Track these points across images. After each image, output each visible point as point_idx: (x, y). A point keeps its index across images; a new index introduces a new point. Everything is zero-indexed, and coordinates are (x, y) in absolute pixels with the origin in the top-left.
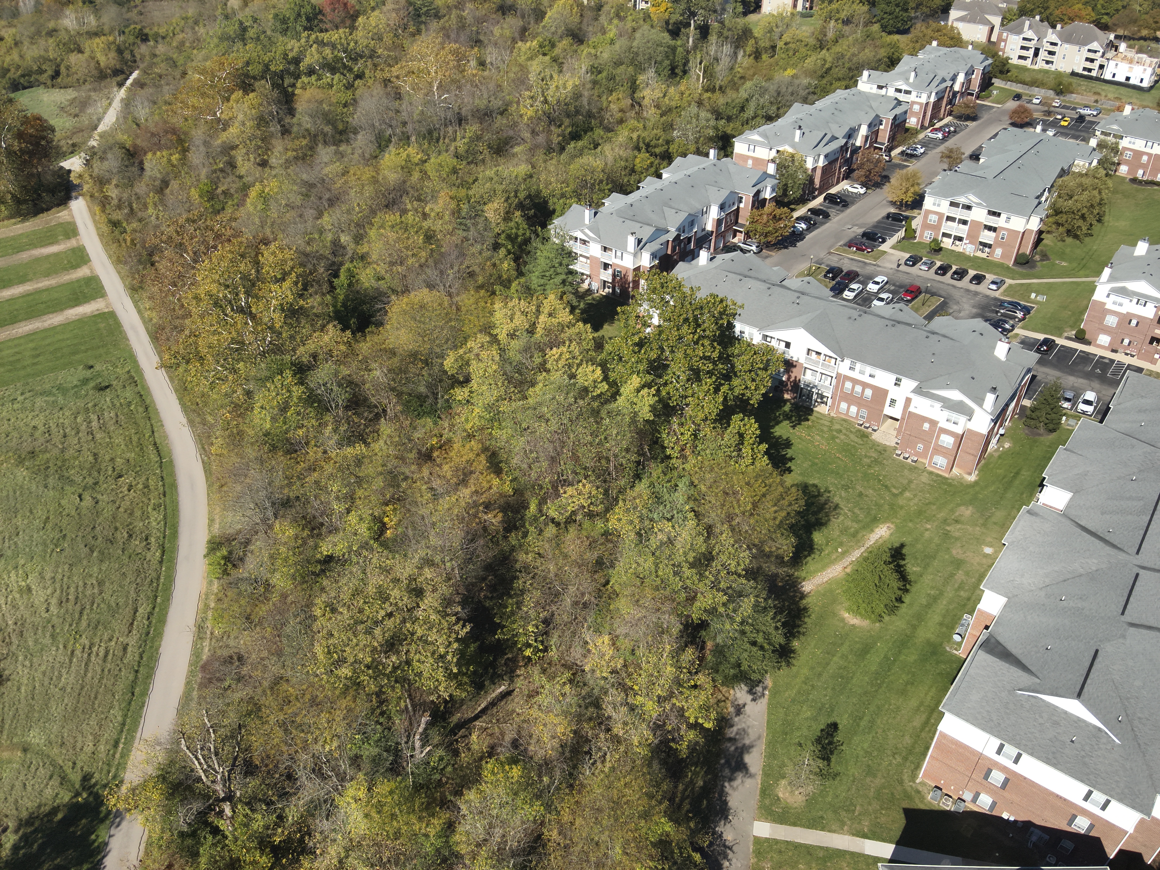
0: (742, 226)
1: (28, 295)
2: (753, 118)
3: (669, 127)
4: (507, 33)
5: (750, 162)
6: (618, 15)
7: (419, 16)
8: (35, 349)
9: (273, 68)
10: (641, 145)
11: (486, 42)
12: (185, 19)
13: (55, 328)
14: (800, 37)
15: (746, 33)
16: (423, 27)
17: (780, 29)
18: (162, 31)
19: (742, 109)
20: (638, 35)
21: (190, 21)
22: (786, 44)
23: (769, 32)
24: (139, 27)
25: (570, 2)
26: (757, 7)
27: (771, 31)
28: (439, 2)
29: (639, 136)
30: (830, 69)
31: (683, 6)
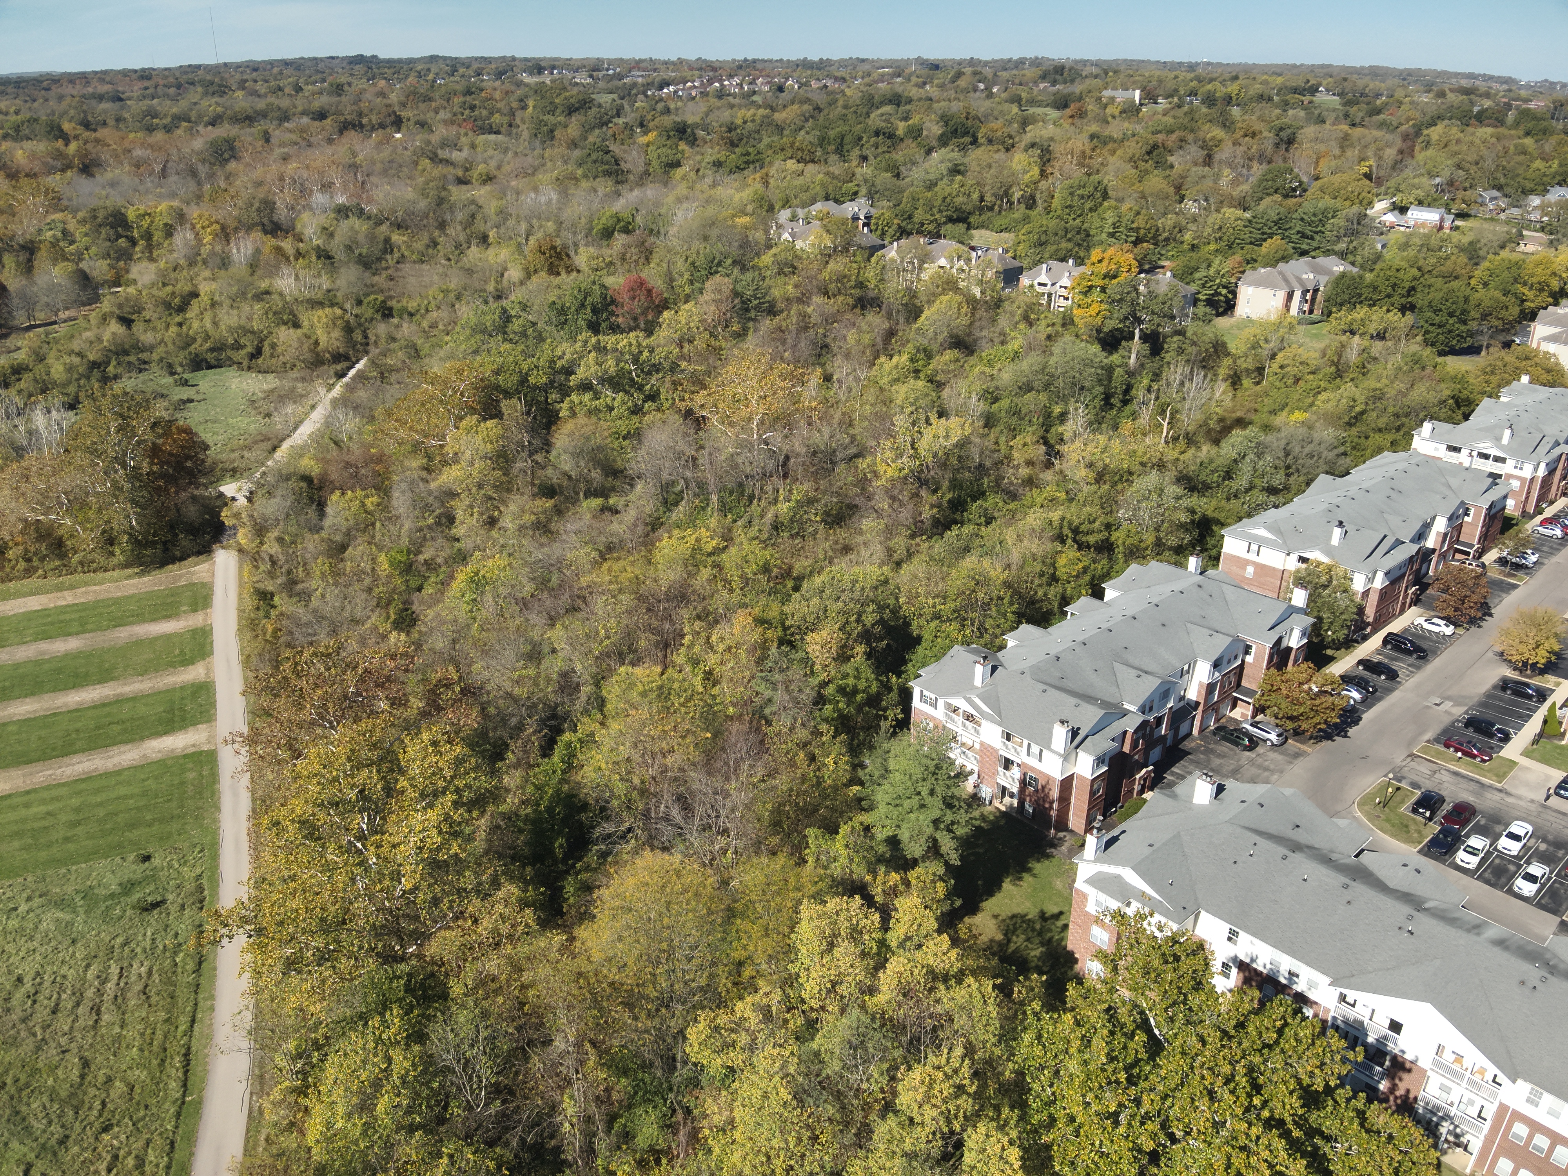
0: (1250, 693)
1: (104, 705)
2: (1247, 491)
3: (1109, 504)
4: (866, 339)
5: (1250, 570)
6: (1026, 318)
7: (747, 310)
8: (77, 810)
9: (532, 379)
10: (1066, 531)
11: (835, 350)
12: (446, 292)
13: (119, 773)
14: (1304, 357)
15: (1218, 348)
16: (751, 324)
17: (1272, 345)
18: (412, 305)
19: (1228, 475)
20: (1057, 349)
21: (452, 295)
22: (1282, 367)
23: (1253, 348)
24: (381, 298)
25: (959, 298)
26: (1229, 307)
27: (1255, 346)
28: (776, 293)
29: (1063, 519)
30: (1362, 413)
31: (1125, 309)
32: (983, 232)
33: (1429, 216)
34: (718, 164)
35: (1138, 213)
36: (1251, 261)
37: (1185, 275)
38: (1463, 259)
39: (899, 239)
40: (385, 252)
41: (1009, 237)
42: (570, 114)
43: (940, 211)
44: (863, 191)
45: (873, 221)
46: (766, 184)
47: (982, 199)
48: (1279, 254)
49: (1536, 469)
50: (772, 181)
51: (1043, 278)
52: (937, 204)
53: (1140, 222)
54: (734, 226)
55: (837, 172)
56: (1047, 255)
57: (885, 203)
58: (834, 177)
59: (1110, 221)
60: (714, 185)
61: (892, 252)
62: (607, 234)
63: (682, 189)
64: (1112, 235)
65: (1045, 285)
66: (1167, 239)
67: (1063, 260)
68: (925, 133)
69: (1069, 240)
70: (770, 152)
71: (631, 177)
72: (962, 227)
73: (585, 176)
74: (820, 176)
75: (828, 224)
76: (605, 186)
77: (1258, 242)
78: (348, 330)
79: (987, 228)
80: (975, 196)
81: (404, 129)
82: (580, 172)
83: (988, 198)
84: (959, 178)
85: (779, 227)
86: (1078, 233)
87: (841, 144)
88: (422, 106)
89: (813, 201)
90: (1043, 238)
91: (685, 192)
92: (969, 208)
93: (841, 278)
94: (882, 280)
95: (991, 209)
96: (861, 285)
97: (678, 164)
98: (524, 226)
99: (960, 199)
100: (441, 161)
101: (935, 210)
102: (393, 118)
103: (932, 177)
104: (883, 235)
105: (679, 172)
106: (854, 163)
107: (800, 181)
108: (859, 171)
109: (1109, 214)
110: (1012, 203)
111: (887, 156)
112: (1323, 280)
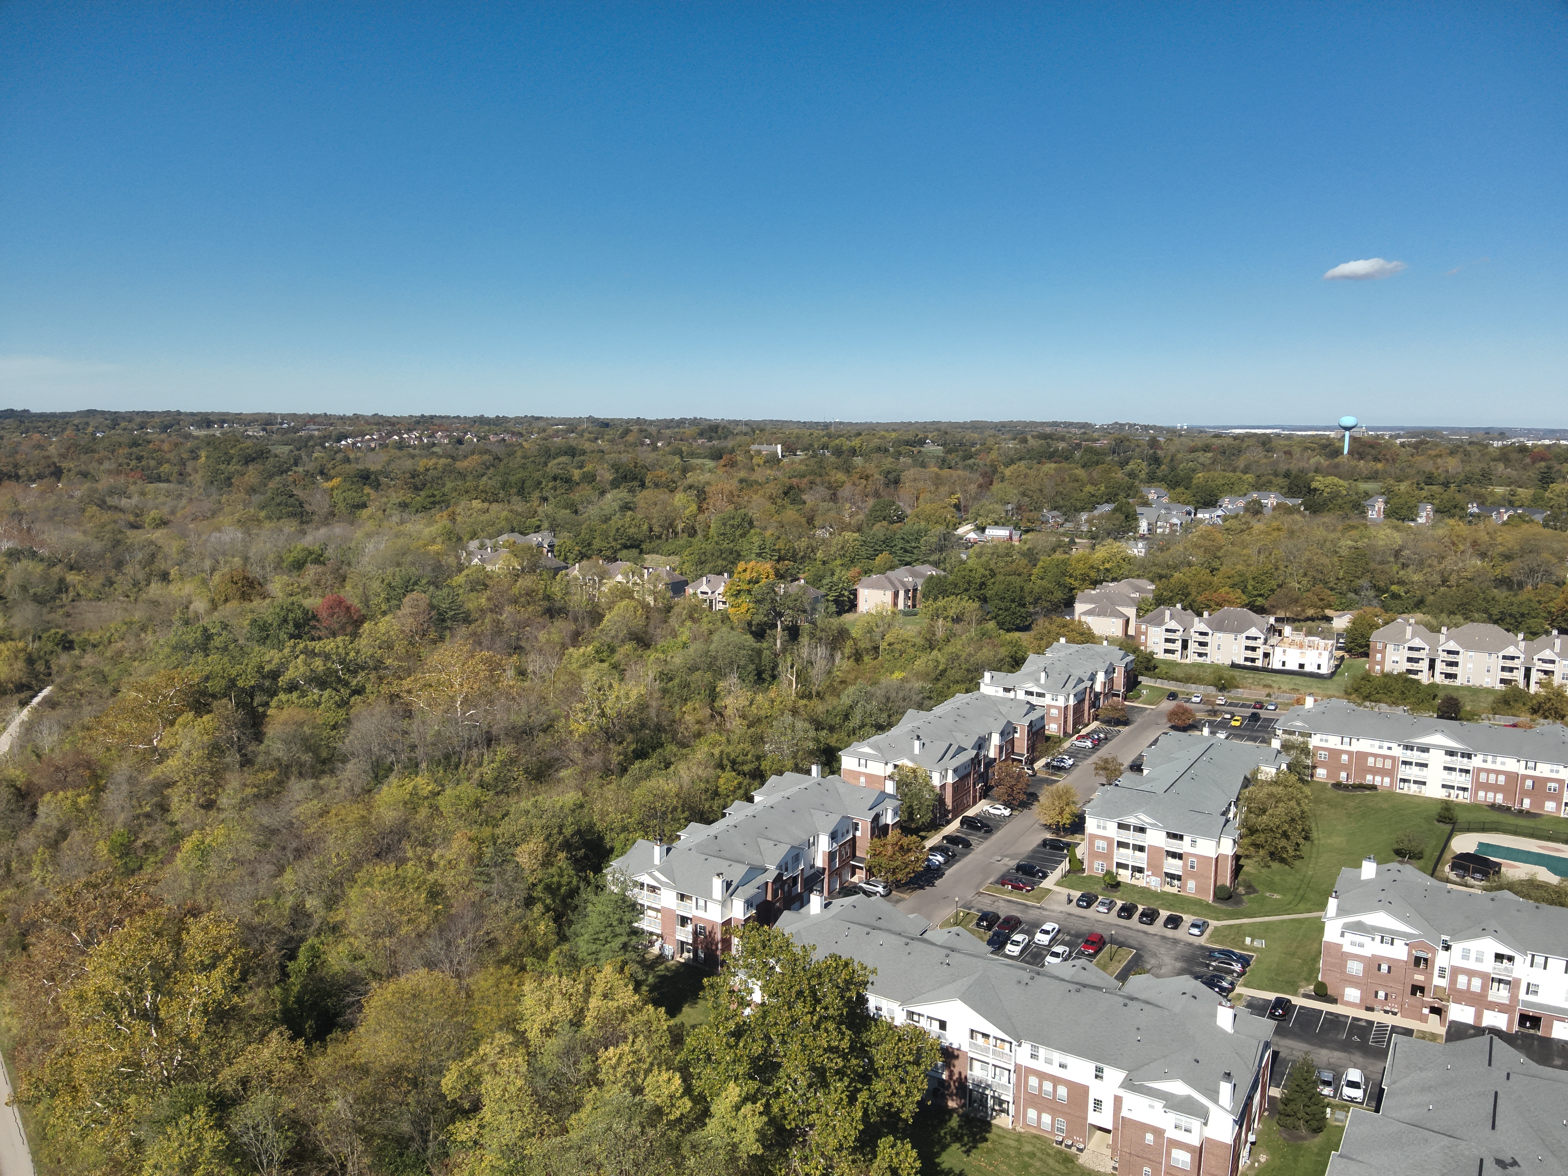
0: (862, 860)
2: (860, 728)
3: (759, 740)
4: (556, 637)
5: (862, 779)
6: (691, 617)
7: (443, 620)
9: (241, 684)
10: (725, 762)
11: (528, 648)
12: (129, 624)
14: (905, 637)
15: (843, 634)
16: (447, 633)
17: (881, 629)
18: (94, 638)
19: (847, 717)
20: (715, 637)
22: (889, 645)
23: (869, 632)
24: (61, 631)
25: (634, 603)
26: (853, 606)
27: (871, 631)
28: (470, 606)
29: (722, 752)
30: (945, 670)
31: (767, 606)
32: (654, 556)
33: (1002, 533)
34: (404, 506)
35: (779, 538)
36: (867, 572)
37: (816, 581)
38: (1024, 561)
39: (580, 561)
40: (60, 591)
41: (676, 559)
42: (246, 463)
43: (615, 540)
44: (546, 525)
45: (556, 549)
46: (453, 520)
47: (651, 530)
48: (888, 565)
49: (1067, 700)
50: (459, 518)
51: (704, 588)
52: (612, 534)
53: (780, 545)
54: (426, 553)
55: (520, 510)
56: (707, 570)
57: (566, 534)
58: (518, 514)
59: (757, 544)
60: (402, 522)
61: (575, 571)
62: (299, 565)
63: (370, 526)
64: (759, 555)
65: (706, 593)
66: (802, 557)
67: (720, 573)
68: (598, 478)
69: (724, 559)
70: (454, 494)
71: (316, 518)
72: (635, 552)
73: (269, 518)
74: (505, 513)
75: (515, 551)
76: (290, 527)
77: (872, 558)
78: (30, 661)
79: (657, 553)
80: (645, 527)
81: (64, 479)
82: (263, 514)
83: (657, 529)
84: (630, 513)
85: (469, 554)
86: (731, 553)
87: (523, 488)
88: (84, 457)
89: (500, 533)
90: (703, 558)
91: (373, 528)
92: (640, 537)
93: (530, 593)
94: (567, 593)
95: (659, 537)
96: (548, 598)
97: (364, 506)
98: (208, 564)
99: (632, 530)
100: (110, 508)
101: (611, 539)
102: (52, 469)
103: (606, 512)
104: (565, 559)
105: (365, 513)
106: (536, 503)
107: (486, 517)
108: (540, 510)
109: (755, 539)
110: (676, 534)
111: (565, 496)
112: (920, 582)
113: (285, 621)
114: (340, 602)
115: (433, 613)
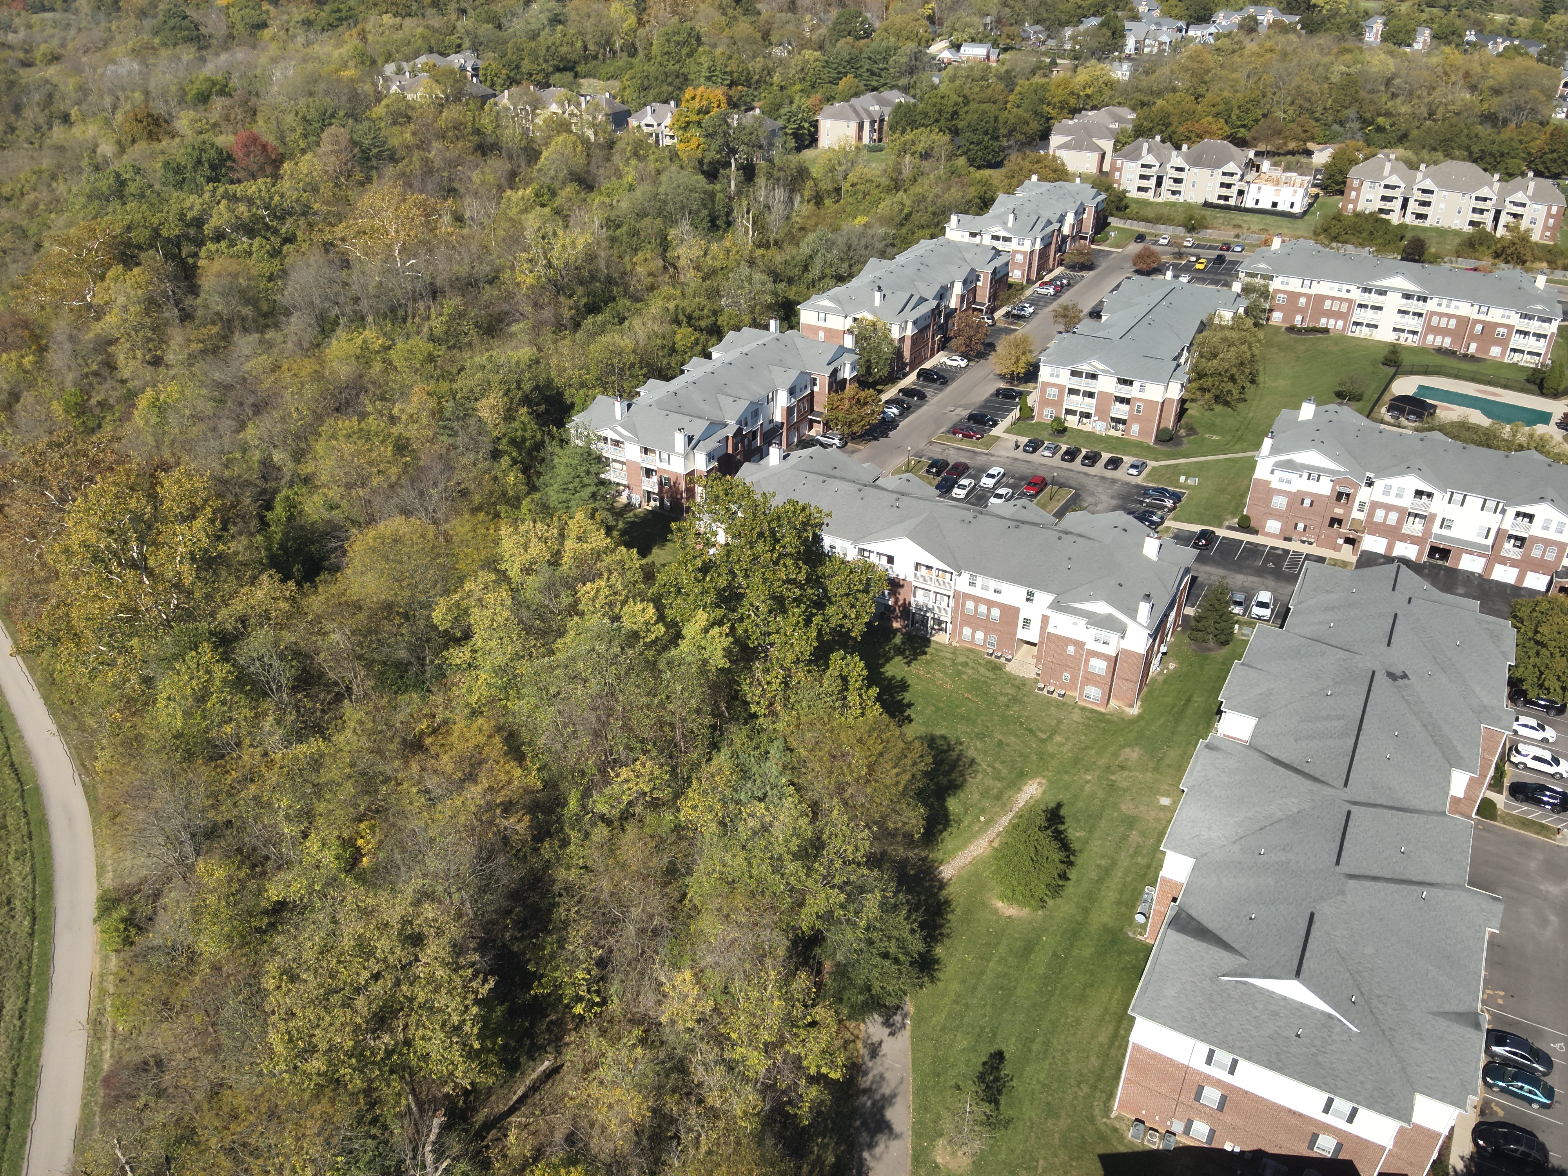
0: (819, 414)
2: (820, 279)
3: (715, 294)
4: (491, 178)
5: (822, 334)
6: (636, 154)
7: (368, 159)
9: (165, 233)
10: (681, 317)
11: (463, 190)
12: (38, 173)
14: (869, 176)
15: (802, 173)
16: (374, 173)
17: (844, 167)
19: (806, 268)
20: (664, 178)
21: (45, 176)
22: (852, 185)
23: (830, 171)
25: (573, 138)
26: (813, 140)
27: (832, 170)
28: (394, 142)
29: (677, 307)
30: (910, 214)
31: (720, 141)
32: (592, 81)
33: (979, 51)
34: (308, 23)
35: (730, 58)
36: (830, 99)
37: (772, 111)
38: (1001, 86)
39: (508, 88)
41: (616, 84)
43: (546, 61)
44: (467, 43)
45: (481, 72)
46: (364, 39)
47: (585, 48)
48: (852, 91)
49: (1033, 244)
50: (370, 37)
51: (649, 119)
52: (542, 53)
53: (732, 66)
54: (339, 80)
55: (436, 25)
56: (651, 98)
57: (491, 54)
58: (436, 31)
59: (706, 65)
60: (308, 44)
61: (505, 99)
62: (204, 98)
63: (273, 49)
64: (709, 79)
65: (651, 126)
66: (758, 82)
67: (666, 102)
69: (670, 84)
70: (362, 8)
71: (214, 42)
72: (569, 75)
73: (164, 45)
74: (420, 30)
75: (437, 75)
76: (187, 53)
77: (834, 82)
79: (594, 77)
80: (579, 45)
82: (157, 40)
83: (591, 47)
84: (560, 27)
85: (386, 80)
86: (677, 77)
89: (417, 54)
90: (646, 83)
91: (279, 52)
92: (574, 57)
93: (457, 126)
94: (498, 126)
95: (595, 57)
96: (477, 132)
97: (264, 25)
98: (108, 101)
99: (564, 49)
101: (541, 60)
103: (533, 27)
104: (493, 85)
105: (267, 33)
106: (454, 17)
107: (399, 35)
108: (459, 24)
109: (703, 59)
110: (615, 53)
111: (486, 7)
112: (887, 110)
113: (199, 162)
114: (255, 139)
115: (356, 150)
